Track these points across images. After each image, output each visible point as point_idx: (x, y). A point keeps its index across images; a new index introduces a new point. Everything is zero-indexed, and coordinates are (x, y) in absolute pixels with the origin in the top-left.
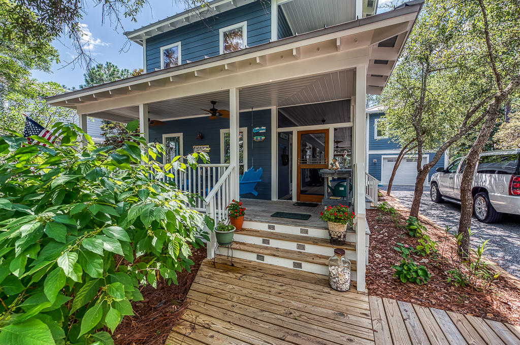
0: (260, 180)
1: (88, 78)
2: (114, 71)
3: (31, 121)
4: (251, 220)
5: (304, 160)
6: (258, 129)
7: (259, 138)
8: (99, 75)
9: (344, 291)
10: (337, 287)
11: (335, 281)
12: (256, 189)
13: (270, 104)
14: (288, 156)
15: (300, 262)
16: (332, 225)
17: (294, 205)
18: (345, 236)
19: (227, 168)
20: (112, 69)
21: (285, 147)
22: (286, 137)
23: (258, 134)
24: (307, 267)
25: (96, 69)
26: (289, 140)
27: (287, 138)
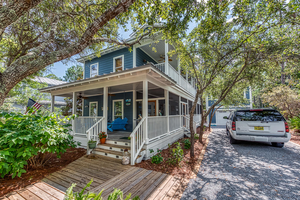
0: (127, 123)
1: (67, 73)
2: (80, 69)
3: (31, 99)
6: (128, 100)
7: (128, 104)
8: (72, 71)
12: (125, 127)
13: (132, 89)
19: (101, 118)
20: (79, 68)
23: (128, 102)
25: (72, 68)
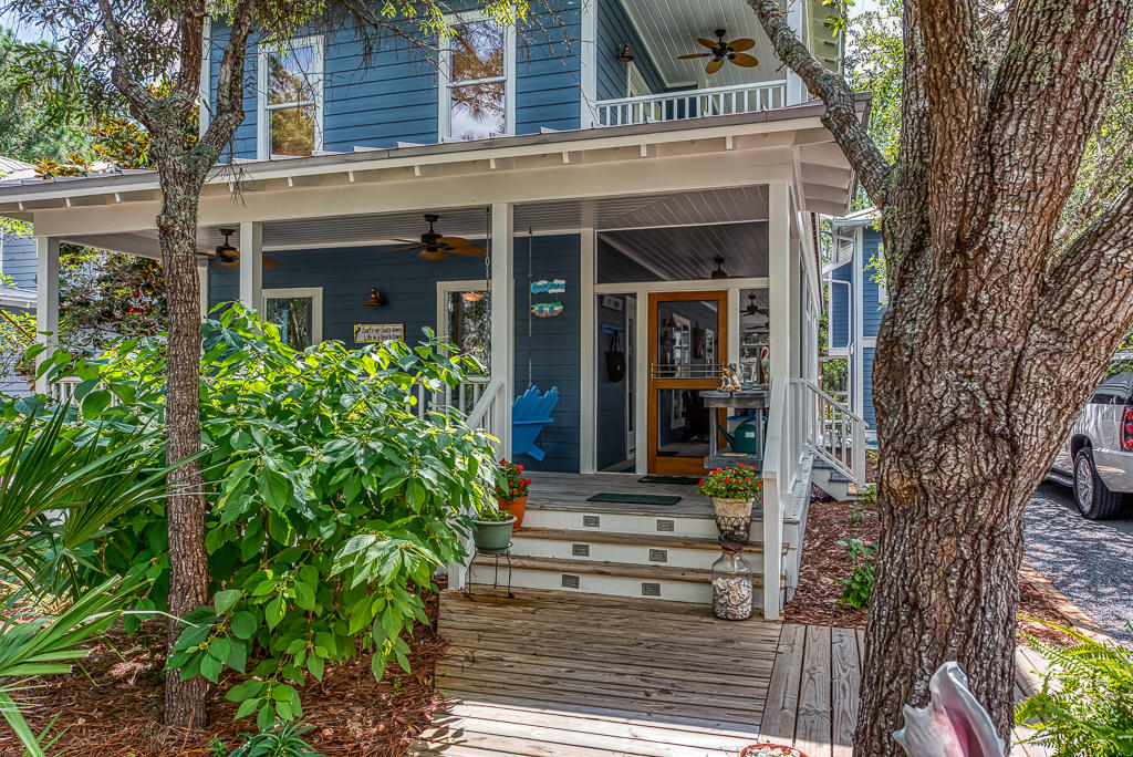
0: (552, 420)
4: (542, 508)
5: (666, 368)
6: (545, 286)
7: (546, 308)
9: (740, 620)
10: (727, 614)
11: (722, 601)
12: (538, 442)
13: (577, 221)
14: (622, 355)
15: (657, 582)
16: (721, 505)
17: (640, 481)
18: (747, 527)
21: (616, 332)
22: (616, 304)
23: (545, 298)
24: (670, 592)
26: (624, 312)
27: (620, 309)
